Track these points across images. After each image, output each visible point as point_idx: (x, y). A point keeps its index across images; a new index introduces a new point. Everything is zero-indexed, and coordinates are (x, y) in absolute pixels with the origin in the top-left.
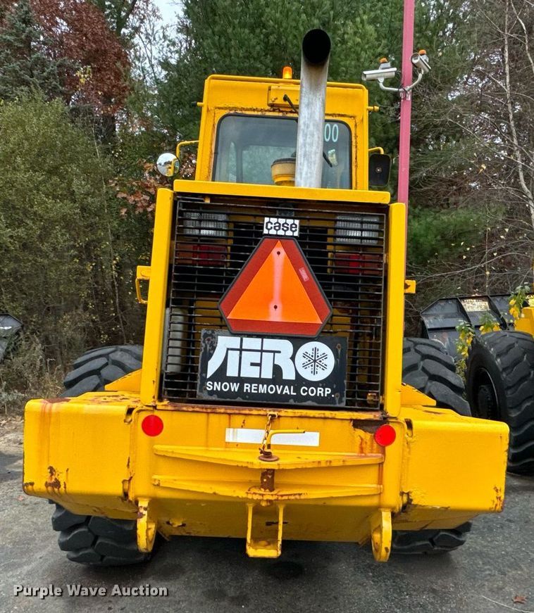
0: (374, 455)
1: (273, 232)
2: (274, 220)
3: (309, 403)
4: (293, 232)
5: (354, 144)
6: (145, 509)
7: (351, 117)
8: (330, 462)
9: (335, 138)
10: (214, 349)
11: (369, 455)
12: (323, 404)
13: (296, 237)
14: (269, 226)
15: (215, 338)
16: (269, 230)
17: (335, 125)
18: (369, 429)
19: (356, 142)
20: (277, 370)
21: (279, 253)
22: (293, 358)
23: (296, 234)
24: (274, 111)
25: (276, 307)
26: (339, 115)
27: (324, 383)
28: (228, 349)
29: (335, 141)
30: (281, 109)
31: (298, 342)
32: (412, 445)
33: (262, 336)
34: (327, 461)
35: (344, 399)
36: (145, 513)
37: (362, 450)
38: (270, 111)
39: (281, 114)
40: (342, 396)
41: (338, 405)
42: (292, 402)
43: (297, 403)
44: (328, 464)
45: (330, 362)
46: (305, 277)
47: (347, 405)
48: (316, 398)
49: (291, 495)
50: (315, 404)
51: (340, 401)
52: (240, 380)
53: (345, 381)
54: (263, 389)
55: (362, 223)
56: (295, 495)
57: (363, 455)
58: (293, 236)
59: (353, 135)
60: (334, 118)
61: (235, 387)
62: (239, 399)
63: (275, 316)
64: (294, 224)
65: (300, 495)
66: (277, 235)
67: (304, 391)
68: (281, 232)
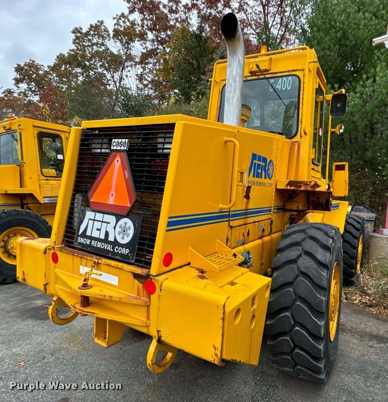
0: (144, 299)
1: (115, 148)
2: (116, 140)
3: (118, 257)
4: (124, 147)
5: (302, 89)
6: (54, 302)
7: (301, 70)
8: (111, 297)
9: (289, 87)
10: (84, 218)
11: (142, 298)
12: (124, 259)
13: (125, 150)
14: (114, 144)
15: (85, 212)
16: (114, 146)
17: (290, 78)
18: (141, 280)
19: (303, 87)
20: (107, 234)
21: (118, 161)
22: (115, 228)
23: (125, 148)
24: (252, 76)
25: (112, 195)
26: (293, 71)
27: (126, 246)
28: (90, 219)
29: (289, 89)
30: (257, 74)
31: (119, 217)
32: (161, 298)
33: (104, 213)
34: (109, 296)
35: (134, 258)
36: (53, 303)
37: (138, 294)
38: (250, 76)
39: (256, 77)
40: (133, 256)
41: (130, 261)
42: (110, 255)
43: (112, 257)
44: (110, 298)
45: (131, 232)
46: (127, 176)
47: (135, 262)
48: (121, 255)
49: (89, 312)
50: (120, 258)
51: (132, 259)
52: (91, 238)
53: (137, 246)
54: (99, 245)
55: (165, 138)
56: (91, 313)
57: (139, 297)
58: (124, 150)
59: (302, 82)
60: (290, 73)
61: (88, 242)
62: (89, 249)
63: (111, 201)
64: (125, 142)
65: (94, 313)
66: (117, 150)
67: (117, 249)
68: (119, 148)
